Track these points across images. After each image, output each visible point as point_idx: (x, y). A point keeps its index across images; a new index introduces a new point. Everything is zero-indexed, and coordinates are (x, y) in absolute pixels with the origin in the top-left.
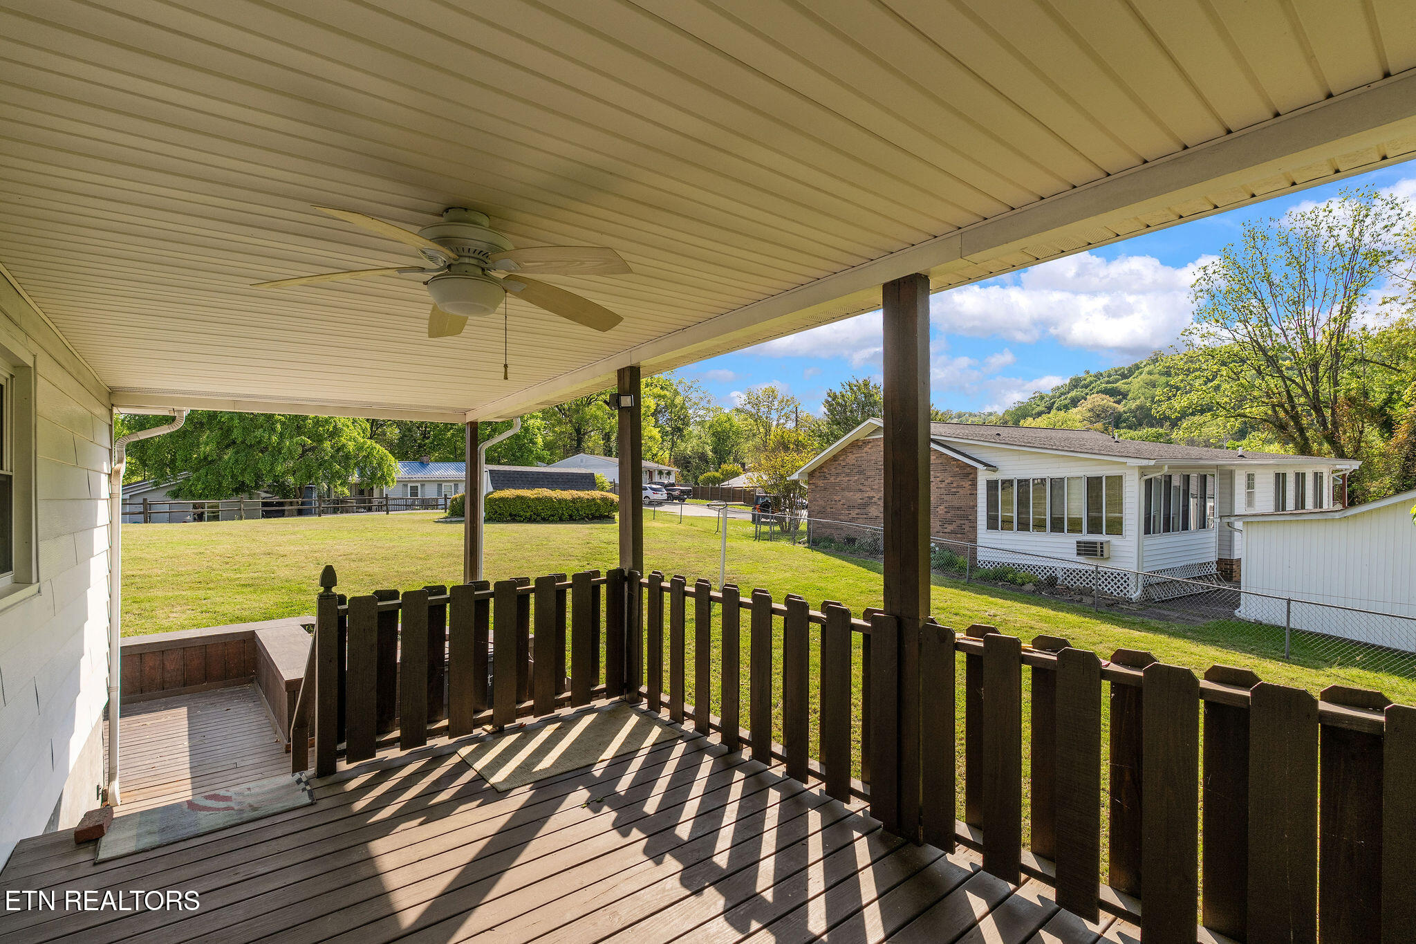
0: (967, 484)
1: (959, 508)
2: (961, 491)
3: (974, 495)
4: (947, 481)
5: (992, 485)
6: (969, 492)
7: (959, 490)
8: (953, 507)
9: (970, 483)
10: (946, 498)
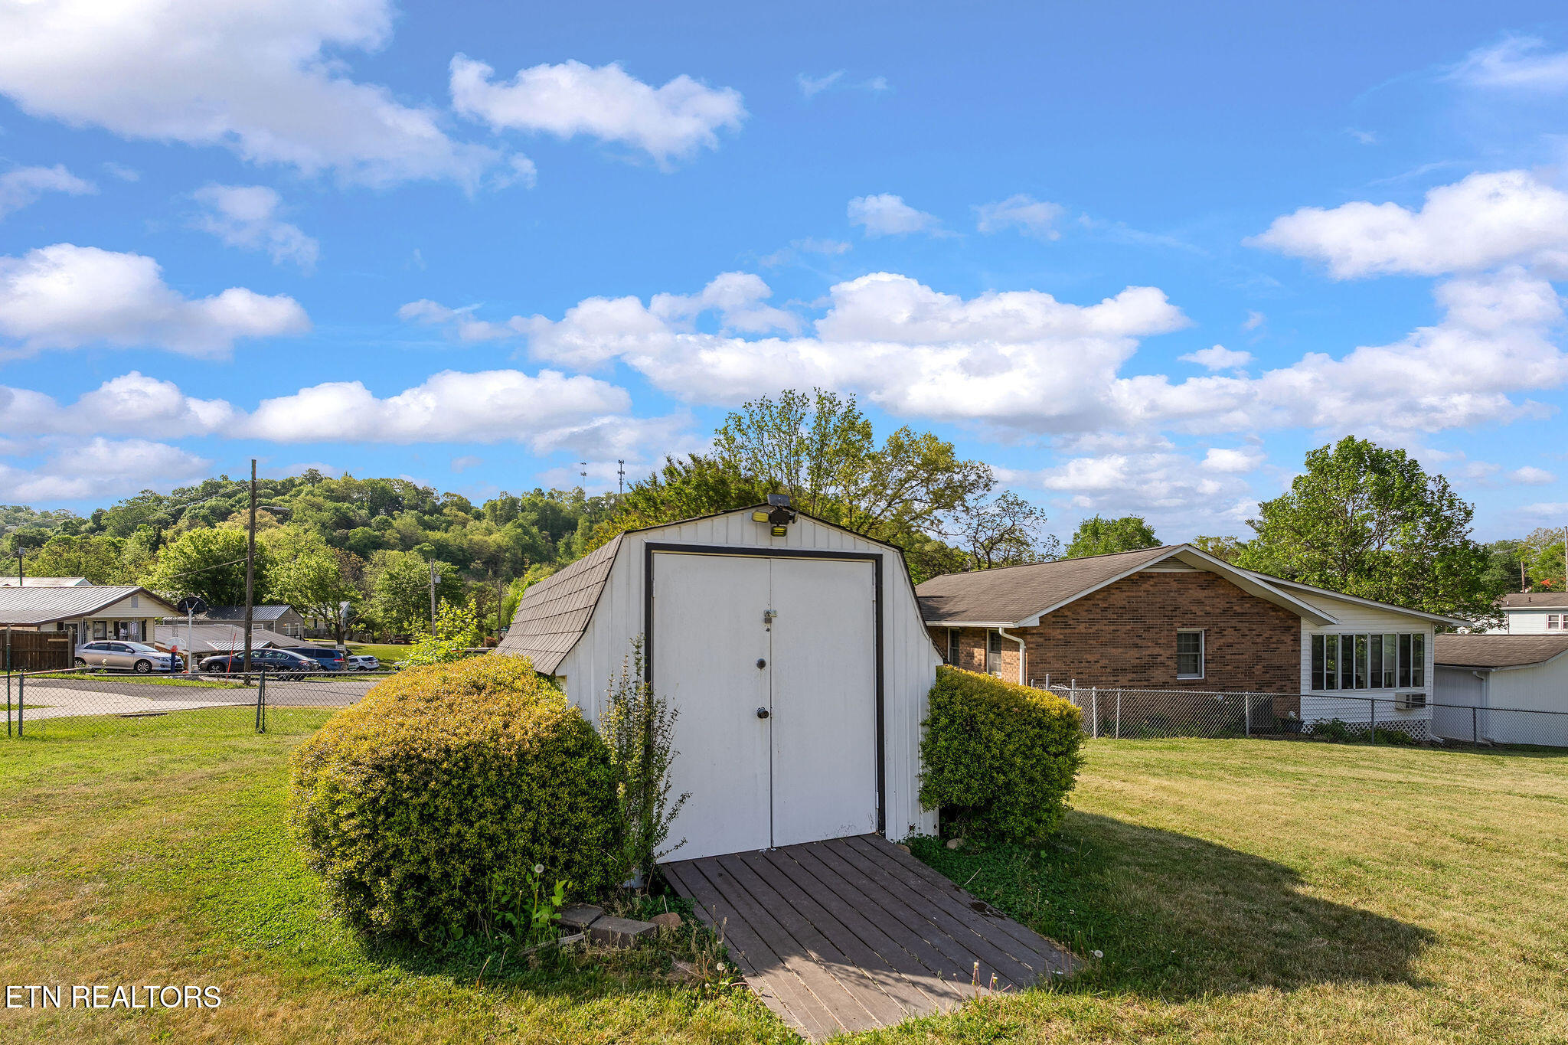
0: (1288, 639)
1: (1279, 667)
2: (1283, 648)
3: (1297, 652)
4: (1265, 635)
5: (1317, 640)
6: (1290, 648)
7: (1279, 645)
8: (1271, 666)
9: (1292, 638)
10: (1265, 655)
